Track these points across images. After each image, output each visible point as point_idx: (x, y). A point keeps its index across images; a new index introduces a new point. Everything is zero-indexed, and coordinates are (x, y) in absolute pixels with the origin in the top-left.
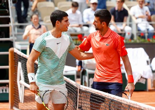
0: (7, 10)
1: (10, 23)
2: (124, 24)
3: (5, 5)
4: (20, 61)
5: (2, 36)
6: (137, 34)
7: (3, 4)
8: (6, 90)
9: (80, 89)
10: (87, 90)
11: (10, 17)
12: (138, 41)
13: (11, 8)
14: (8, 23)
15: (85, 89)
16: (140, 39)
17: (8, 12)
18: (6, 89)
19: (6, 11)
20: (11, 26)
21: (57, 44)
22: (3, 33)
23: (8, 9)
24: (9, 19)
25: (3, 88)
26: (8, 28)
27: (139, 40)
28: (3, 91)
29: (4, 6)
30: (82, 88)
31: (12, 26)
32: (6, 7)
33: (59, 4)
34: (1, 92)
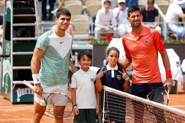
0: (32, 8)
1: (35, 22)
3: (30, 3)
5: (27, 35)
6: (167, 34)
7: (29, 3)
8: (31, 92)
9: (106, 91)
10: (113, 92)
11: (36, 15)
12: (168, 42)
13: (37, 6)
14: (34, 22)
15: (111, 91)
16: (171, 39)
17: (34, 10)
19: (32, 10)
20: (36, 25)
22: (28, 32)
23: (34, 7)
24: (35, 18)
25: (28, 89)
26: (33, 27)
27: (169, 40)
28: (27, 92)
29: (30, 4)
30: (109, 90)
31: (38, 25)
32: (32, 6)
33: (87, 3)
34: (26, 93)
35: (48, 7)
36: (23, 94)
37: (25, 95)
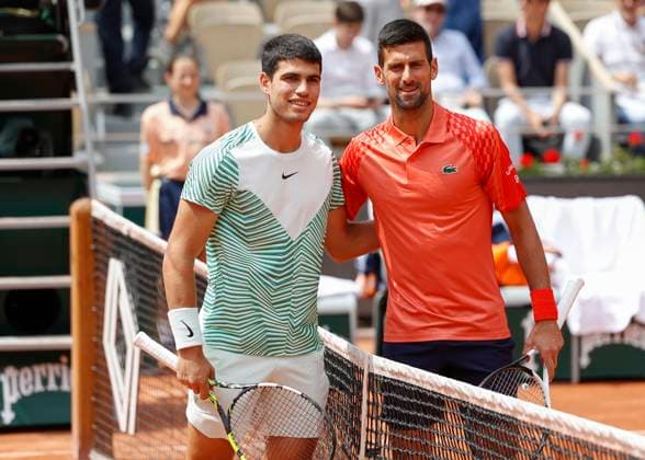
0: (61, 38)
1: (73, 94)
2: (558, 94)
3: (52, 15)
4: (118, 256)
5: (41, 149)
6: (614, 136)
7: (45, 14)
8: (58, 381)
9: (371, 375)
10: (401, 379)
11: (76, 66)
12: (618, 168)
13: (79, 28)
14: (67, 95)
15: (392, 372)
16: (627, 156)
17: (66, 45)
18: (58, 373)
19: (60, 44)
20: (78, 105)
21: (284, 177)
22: (45, 135)
23: (67, 34)
24: (71, 76)
25: (47, 371)
26: (66, 115)
27: (622, 162)
28: (45, 382)
29: (50, 22)
30: (382, 369)
31: (84, 106)
32: (59, 26)
33: (281, 11)
34: (39, 388)
35: (128, 33)
36: (26, 392)
37: (34, 395)
